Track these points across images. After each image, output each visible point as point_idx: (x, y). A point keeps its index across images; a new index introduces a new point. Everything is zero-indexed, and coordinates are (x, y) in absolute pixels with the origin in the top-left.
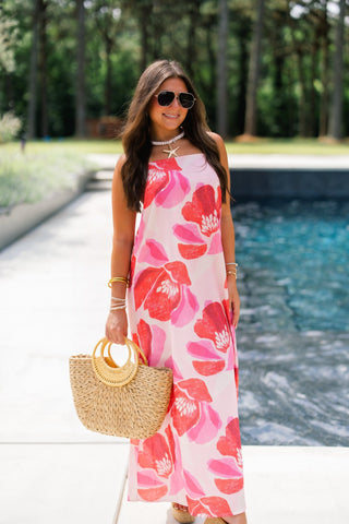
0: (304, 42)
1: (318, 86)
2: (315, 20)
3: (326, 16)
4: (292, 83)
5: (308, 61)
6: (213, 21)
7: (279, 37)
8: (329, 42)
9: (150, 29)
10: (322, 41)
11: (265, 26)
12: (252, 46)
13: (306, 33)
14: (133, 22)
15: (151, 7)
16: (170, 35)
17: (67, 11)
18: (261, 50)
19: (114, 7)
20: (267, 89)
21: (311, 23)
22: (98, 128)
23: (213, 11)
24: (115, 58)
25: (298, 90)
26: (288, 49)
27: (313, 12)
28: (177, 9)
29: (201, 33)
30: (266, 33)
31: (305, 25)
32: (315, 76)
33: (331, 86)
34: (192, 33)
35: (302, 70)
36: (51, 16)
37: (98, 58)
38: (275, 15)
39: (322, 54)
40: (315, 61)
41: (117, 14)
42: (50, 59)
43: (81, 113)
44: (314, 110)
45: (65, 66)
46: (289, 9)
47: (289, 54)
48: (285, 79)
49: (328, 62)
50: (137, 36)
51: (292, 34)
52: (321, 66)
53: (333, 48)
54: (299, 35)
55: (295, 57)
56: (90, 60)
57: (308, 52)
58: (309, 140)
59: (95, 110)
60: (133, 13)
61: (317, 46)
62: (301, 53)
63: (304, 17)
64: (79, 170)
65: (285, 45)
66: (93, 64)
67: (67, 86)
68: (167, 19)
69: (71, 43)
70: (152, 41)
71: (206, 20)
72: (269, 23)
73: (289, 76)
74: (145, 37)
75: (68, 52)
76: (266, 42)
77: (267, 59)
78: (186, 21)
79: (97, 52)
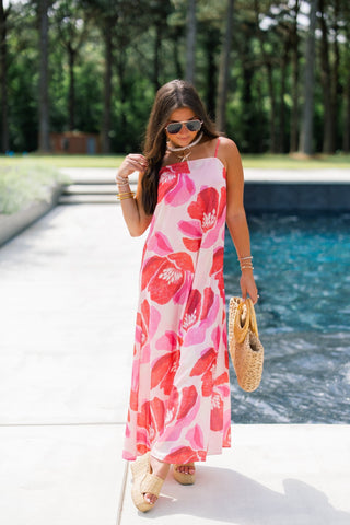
0: (272, 55)
1: (288, 100)
2: (285, 33)
3: (296, 29)
4: (261, 97)
5: (277, 74)
6: (180, 32)
7: (248, 50)
8: (299, 55)
9: (114, 41)
10: (292, 54)
11: (233, 38)
12: (220, 59)
13: (275, 46)
14: (96, 32)
15: (116, 17)
16: (135, 46)
17: (28, 20)
18: (229, 63)
19: (77, 18)
20: (236, 102)
21: (280, 35)
22: (62, 142)
23: (181, 22)
24: (77, 70)
25: (267, 105)
26: (257, 62)
27: (282, 24)
28: (142, 20)
29: (167, 45)
30: (235, 46)
31: (273, 37)
32: (285, 90)
33: (301, 100)
34: (158, 45)
35: (271, 84)
36: (12, 26)
37: (61, 70)
38: (244, 27)
39: (292, 67)
40: (285, 75)
41: (79, 24)
42: (10, 70)
43: (44, 127)
44: (284, 124)
45: (26, 77)
46: (258, 22)
47: (258, 67)
48: (254, 93)
49: (297, 75)
50: (101, 47)
51: (262, 46)
52: (291, 80)
53: (303, 61)
54: (268, 48)
55: (264, 70)
56: (53, 72)
57: (278, 66)
58: (280, 156)
59: (57, 124)
60: (97, 24)
61: (286, 59)
62: (270, 67)
63: (273, 28)
64: (52, 183)
65: (254, 57)
66: (56, 77)
67: (29, 99)
68: (133, 30)
69: (32, 54)
70: (116, 53)
71: (173, 31)
72: (239, 36)
73: (259, 89)
74: (110, 48)
75: (29, 63)
76: (234, 54)
77: (236, 72)
78: (152, 32)
79: (60, 64)
